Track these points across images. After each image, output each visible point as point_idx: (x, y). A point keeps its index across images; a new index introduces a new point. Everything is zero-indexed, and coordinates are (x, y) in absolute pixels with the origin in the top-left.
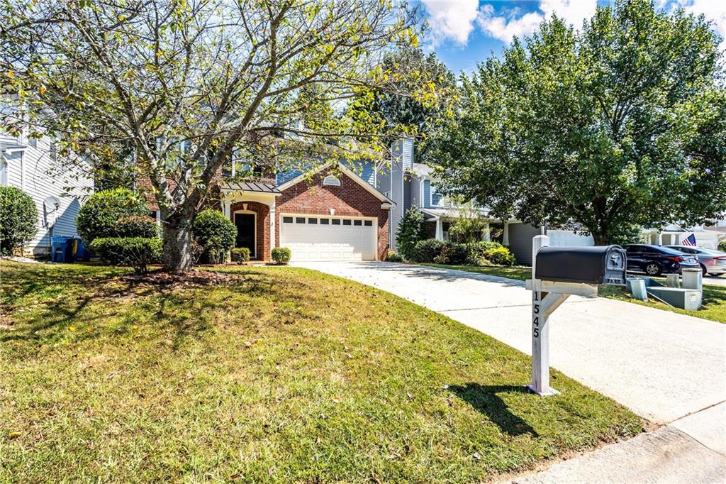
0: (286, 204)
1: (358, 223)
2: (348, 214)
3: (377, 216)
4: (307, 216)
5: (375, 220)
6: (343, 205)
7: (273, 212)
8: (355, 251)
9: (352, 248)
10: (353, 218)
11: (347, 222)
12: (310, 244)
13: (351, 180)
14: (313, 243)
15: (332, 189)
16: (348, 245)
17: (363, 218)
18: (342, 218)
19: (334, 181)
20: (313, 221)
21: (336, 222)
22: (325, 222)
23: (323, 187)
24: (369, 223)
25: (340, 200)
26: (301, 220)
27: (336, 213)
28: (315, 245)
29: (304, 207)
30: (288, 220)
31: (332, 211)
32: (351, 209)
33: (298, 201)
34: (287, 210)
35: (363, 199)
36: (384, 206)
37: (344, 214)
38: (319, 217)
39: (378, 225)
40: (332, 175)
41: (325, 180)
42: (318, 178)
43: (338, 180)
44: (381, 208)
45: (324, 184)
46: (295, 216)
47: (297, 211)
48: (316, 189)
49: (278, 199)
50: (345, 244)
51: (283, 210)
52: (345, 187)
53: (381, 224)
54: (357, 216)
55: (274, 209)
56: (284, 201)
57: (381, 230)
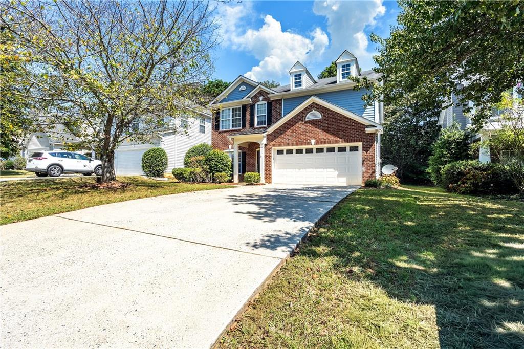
0: (276, 141)
1: (342, 150)
2: (329, 142)
3: (359, 141)
4: (294, 148)
5: (360, 145)
6: (323, 135)
7: (262, 147)
8: (339, 176)
9: (337, 173)
10: (336, 146)
11: (331, 150)
12: (297, 170)
13: (332, 111)
14: (300, 169)
15: (314, 123)
16: (332, 170)
17: (347, 145)
18: (325, 146)
19: (315, 115)
20: (299, 151)
21: (320, 151)
22: (309, 151)
23: (305, 123)
24: (355, 149)
25: (321, 131)
26: (290, 152)
27: (316, 143)
28: (302, 170)
29: (290, 141)
30: (280, 152)
31: (313, 141)
32: (331, 137)
33: (285, 137)
34: (277, 145)
35: (345, 126)
36: (368, 130)
37: (324, 143)
38: (304, 147)
39: (363, 149)
40: (313, 111)
41: (307, 116)
42: (300, 117)
43: (319, 114)
44: (366, 132)
45: (307, 119)
46: (285, 148)
47: (285, 145)
48: (300, 126)
49: (271, 138)
50: (329, 170)
51: (274, 145)
52: (325, 118)
53: (366, 149)
54: (338, 143)
55: (263, 146)
56: (275, 138)
57: (366, 154)
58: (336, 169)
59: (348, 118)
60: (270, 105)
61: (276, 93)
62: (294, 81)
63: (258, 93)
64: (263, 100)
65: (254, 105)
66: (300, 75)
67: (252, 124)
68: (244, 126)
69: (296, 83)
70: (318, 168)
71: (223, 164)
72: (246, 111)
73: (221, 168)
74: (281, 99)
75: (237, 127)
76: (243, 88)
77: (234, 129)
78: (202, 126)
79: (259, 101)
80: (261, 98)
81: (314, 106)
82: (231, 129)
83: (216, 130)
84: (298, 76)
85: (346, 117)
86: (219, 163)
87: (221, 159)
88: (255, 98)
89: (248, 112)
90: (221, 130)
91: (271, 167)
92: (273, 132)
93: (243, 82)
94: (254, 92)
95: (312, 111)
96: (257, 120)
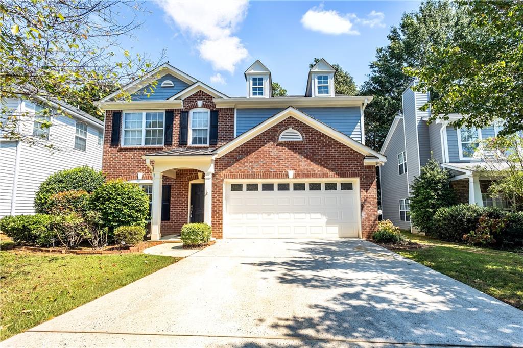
0: (231, 169)
1: (331, 187)
2: (313, 176)
3: (357, 176)
4: (260, 182)
5: (356, 181)
6: (305, 164)
7: (208, 179)
8: (328, 223)
9: (325, 220)
10: (323, 181)
11: (315, 187)
12: (265, 216)
13: (317, 131)
14: (269, 214)
15: (292, 146)
16: (318, 216)
17: (339, 180)
18: (307, 181)
19: (292, 135)
20: (268, 187)
21: (299, 187)
22: (283, 187)
23: (279, 145)
24: (347, 187)
25: (302, 158)
26: (252, 187)
27: (296, 176)
28: (272, 215)
29: (254, 170)
30: (236, 187)
31: (291, 173)
32: (317, 169)
33: (246, 164)
34: (233, 176)
35: (336, 154)
36: (367, 162)
37: (308, 176)
39: (361, 188)
40: (290, 128)
41: (281, 136)
42: (271, 135)
43: (299, 134)
44: (364, 165)
45: (280, 140)
46: (244, 182)
47: (247, 177)
48: (269, 147)
49: (223, 164)
50: (313, 215)
51: (226, 176)
52: (309, 142)
53: (365, 187)
54: (327, 177)
55: (211, 176)
56: (228, 165)
57: (365, 194)
58: (324, 214)
59: (340, 143)
60: (215, 114)
61: (225, 98)
62: (252, 86)
63: (194, 95)
64: (204, 106)
65: (188, 112)
66: (261, 79)
67: (183, 141)
68: (168, 143)
69: (254, 89)
70: (297, 213)
71: (133, 208)
72: (173, 121)
73: (130, 216)
74: (234, 108)
75: (154, 143)
76: (168, 83)
77: (148, 146)
78: (80, 139)
79: (196, 106)
80: (200, 103)
81: (291, 122)
82: (143, 145)
83: (112, 145)
84: (258, 81)
85: (336, 142)
86: (124, 205)
87: (129, 198)
88: (191, 102)
89: (176, 122)
90: (122, 145)
91: (222, 211)
92: (226, 156)
93: (169, 75)
94: (187, 93)
95: (288, 128)
96: (193, 135)
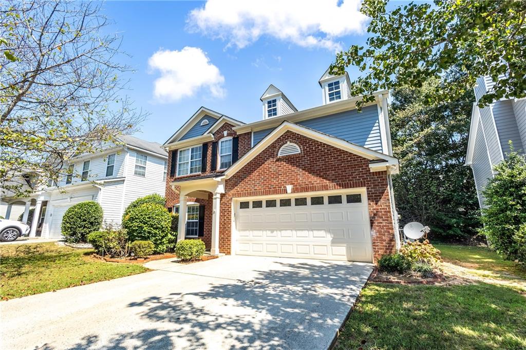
0: (238, 188)
1: (335, 200)
2: (313, 189)
3: (362, 185)
4: (264, 198)
5: (363, 191)
6: (303, 177)
7: (216, 199)
8: (334, 242)
10: (325, 194)
11: (317, 201)
12: (269, 233)
13: (315, 141)
14: (272, 231)
15: (290, 160)
16: (322, 233)
17: (344, 192)
18: (309, 195)
19: (292, 149)
20: (271, 204)
21: (301, 202)
22: (286, 203)
23: (278, 160)
24: (356, 199)
25: (300, 171)
26: (258, 204)
27: (294, 191)
28: (275, 232)
30: (244, 205)
31: (289, 188)
32: (316, 180)
33: (249, 182)
34: (239, 195)
35: (336, 163)
36: (374, 168)
37: (306, 189)
38: (278, 197)
39: (369, 199)
40: (288, 142)
41: (280, 151)
42: (271, 151)
43: (297, 147)
44: (371, 171)
45: (279, 155)
46: (251, 199)
47: (250, 194)
48: (269, 164)
49: (231, 184)
50: (316, 233)
51: (234, 195)
52: (306, 153)
53: (375, 197)
54: (327, 189)
55: (219, 196)
56: (235, 185)
57: (375, 207)
58: (328, 231)
59: (340, 150)
60: (236, 140)
61: (242, 125)
62: (267, 109)
63: (222, 127)
64: (228, 135)
65: (217, 142)
66: (275, 101)
67: (214, 167)
68: (204, 170)
69: (269, 111)
72: (207, 151)
74: (251, 132)
75: (196, 172)
76: (206, 121)
77: (192, 174)
79: (223, 137)
80: (225, 133)
81: (289, 136)
82: (189, 174)
83: (171, 176)
84: (272, 103)
85: (336, 149)
88: (219, 134)
89: (209, 152)
90: (177, 176)
91: (230, 228)
92: (234, 176)
93: (206, 115)
94: (216, 127)
95: (286, 143)
96: (221, 161)
